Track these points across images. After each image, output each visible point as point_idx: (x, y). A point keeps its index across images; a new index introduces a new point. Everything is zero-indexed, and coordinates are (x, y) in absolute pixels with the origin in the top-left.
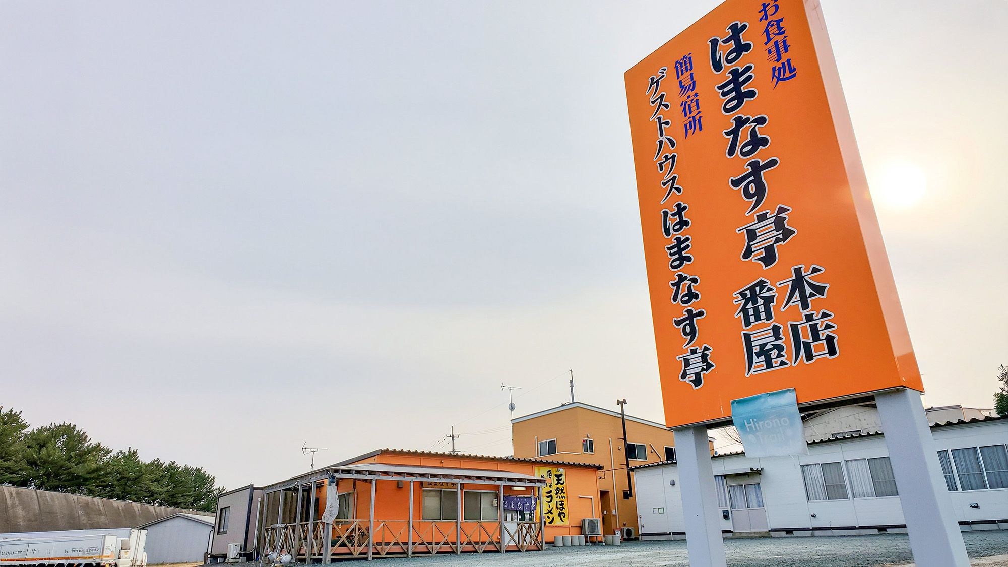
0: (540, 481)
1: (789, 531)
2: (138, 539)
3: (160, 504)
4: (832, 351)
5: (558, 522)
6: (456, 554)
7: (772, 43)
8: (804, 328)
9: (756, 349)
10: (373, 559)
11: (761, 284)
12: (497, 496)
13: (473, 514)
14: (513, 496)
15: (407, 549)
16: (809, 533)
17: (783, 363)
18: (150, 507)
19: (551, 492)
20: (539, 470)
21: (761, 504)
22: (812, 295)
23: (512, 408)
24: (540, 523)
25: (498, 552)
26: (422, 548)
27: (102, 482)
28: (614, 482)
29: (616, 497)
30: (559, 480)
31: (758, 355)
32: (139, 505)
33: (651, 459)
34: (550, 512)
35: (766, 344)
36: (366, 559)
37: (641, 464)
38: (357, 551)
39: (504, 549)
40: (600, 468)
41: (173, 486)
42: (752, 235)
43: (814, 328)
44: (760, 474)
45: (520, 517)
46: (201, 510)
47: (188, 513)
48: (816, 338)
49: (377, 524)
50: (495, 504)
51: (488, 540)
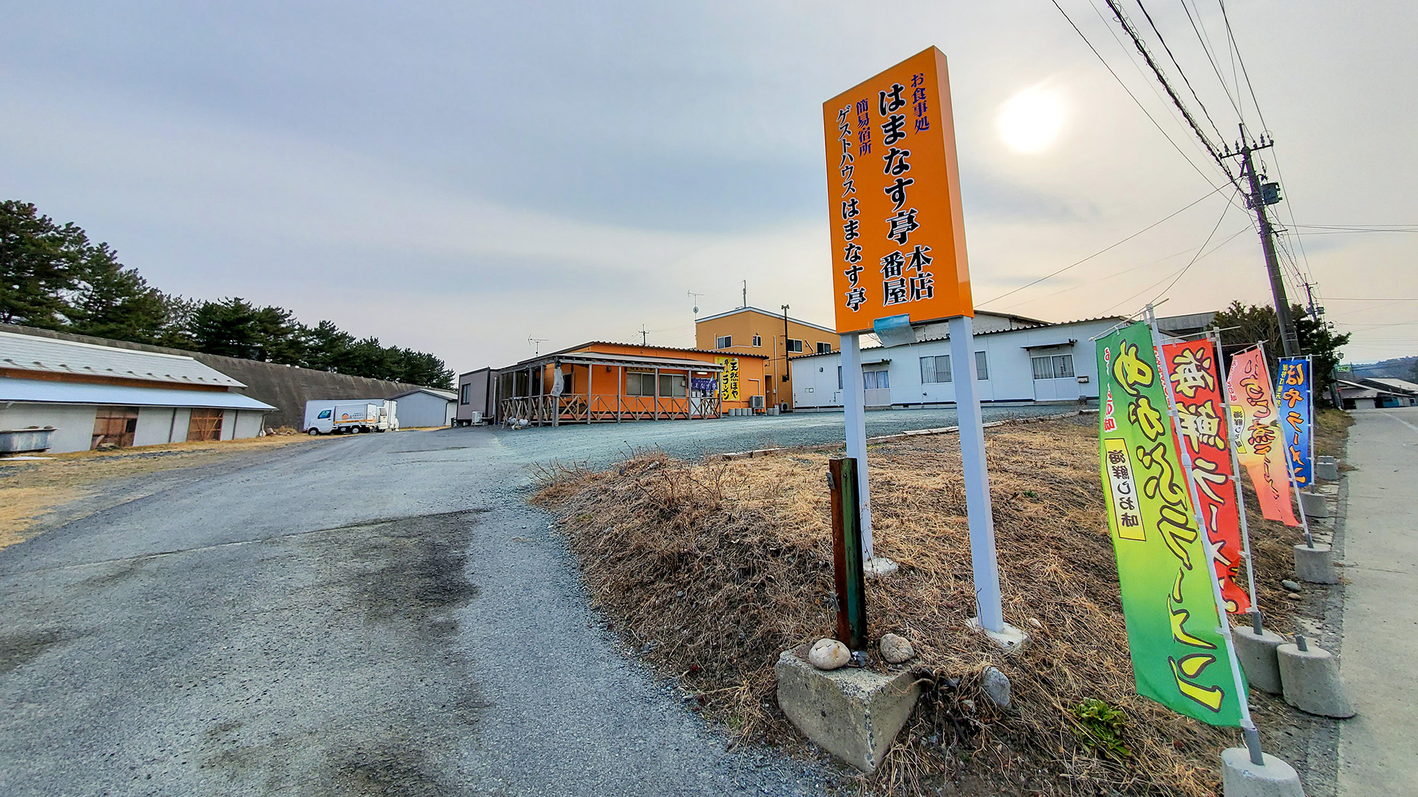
0: (720, 368)
1: (906, 405)
2: (391, 407)
3: (400, 381)
4: (930, 295)
5: (731, 398)
6: (654, 420)
7: (917, 103)
8: (917, 280)
9: (890, 292)
10: (591, 423)
11: (897, 254)
12: (685, 379)
13: (666, 392)
14: (697, 378)
15: (617, 416)
16: (920, 407)
17: (904, 300)
18: (393, 383)
19: (727, 376)
20: (718, 359)
21: (887, 386)
22: (923, 263)
23: (696, 310)
24: (719, 399)
25: (686, 419)
26: (629, 416)
27: (351, 363)
28: (775, 368)
29: (776, 380)
30: (733, 367)
31: (891, 294)
32: (384, 382)
33: (805, 352)
34: (726, 390)
35: (895, 289)
36: (586, 423)
37: (798, 355)
38: (579, 417)
39: (691, 417)
40: (766, 358)
41: (410, 367)
42: (894, 224)
43: (922, 281)
44: (889, 364)
45: (702, 394)
46: (434, 387)
47: (424, 389)
48: (923, 287)
49: (593, 397)
50: (684, 384)
51: (679, 411)
